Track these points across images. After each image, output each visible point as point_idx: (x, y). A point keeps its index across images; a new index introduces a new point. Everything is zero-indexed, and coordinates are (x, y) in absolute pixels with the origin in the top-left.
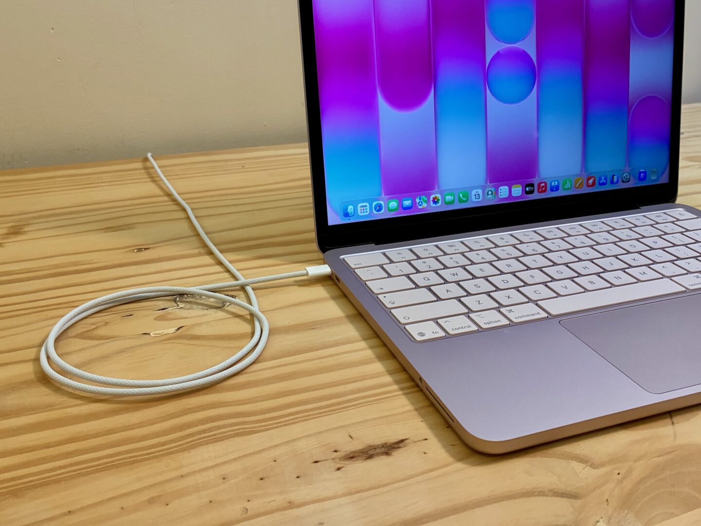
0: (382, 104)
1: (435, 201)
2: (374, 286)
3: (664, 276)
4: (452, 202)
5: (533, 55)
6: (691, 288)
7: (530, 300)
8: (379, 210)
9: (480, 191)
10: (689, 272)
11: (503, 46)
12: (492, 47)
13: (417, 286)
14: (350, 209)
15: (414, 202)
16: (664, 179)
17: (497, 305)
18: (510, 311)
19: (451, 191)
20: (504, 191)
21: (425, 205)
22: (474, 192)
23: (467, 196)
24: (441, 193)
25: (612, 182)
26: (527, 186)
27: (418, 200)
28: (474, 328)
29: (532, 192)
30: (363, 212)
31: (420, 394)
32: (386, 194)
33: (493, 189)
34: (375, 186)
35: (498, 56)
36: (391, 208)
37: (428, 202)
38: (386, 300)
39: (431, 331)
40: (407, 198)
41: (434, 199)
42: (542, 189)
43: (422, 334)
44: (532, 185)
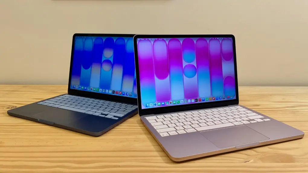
0: (156, 78)
1: (171, 103)
2: (153, 124)
3: (230, 122)
4: (175, 104)
5: (195, 65)
6: (236, 125)
7: (193, 128)
8: (156, 105)
9: (183, 101)
10: (237, 121)
11: (187, 64)
12: (185, 64)
13: (164, 124)
14: (148, 105)
15: (165, 103)
16: (235, 98)
17: (184, 129)
18: (187, 130)
19: (175, 101)
20: (189, 101)
21: (168, 104)
22: (181, 101)
23: (179, 102)
24: (172, 101)
25: (220, 99)
26: (196, 99)
27: (166, 103)
28: (177, 134)
29: (197, 101)
30: (151, 106)
31: (164, 152)
32: (157, 101)
33: (186, 100)
34: (154, 99)
35: (186, 66)
36: (158, 105)
37: (169, 103)
38: (155, 128)
39: (166, 135)
40: (163, 102)
41: (170, 102)
42: (200, 100)
43: (163, 135)
44: (197, 99)
